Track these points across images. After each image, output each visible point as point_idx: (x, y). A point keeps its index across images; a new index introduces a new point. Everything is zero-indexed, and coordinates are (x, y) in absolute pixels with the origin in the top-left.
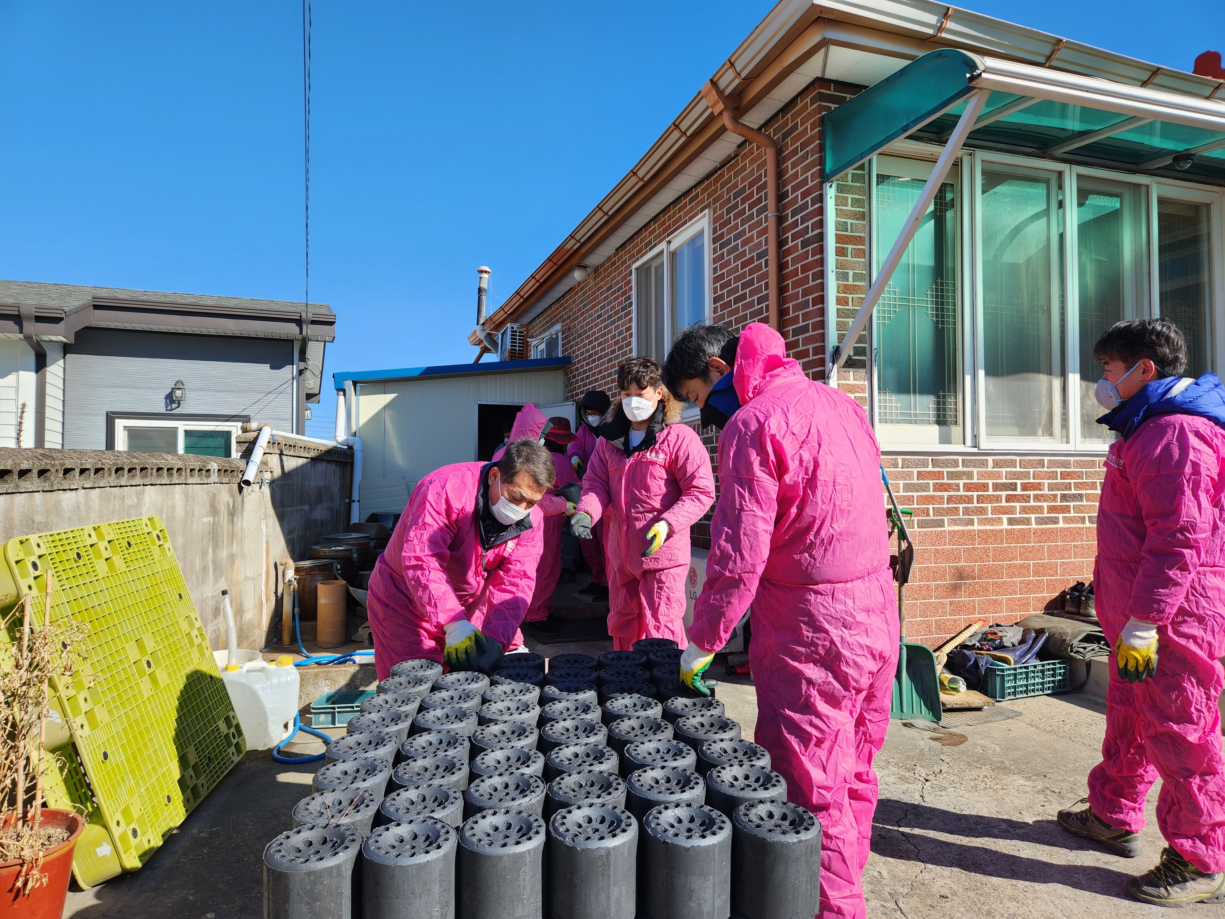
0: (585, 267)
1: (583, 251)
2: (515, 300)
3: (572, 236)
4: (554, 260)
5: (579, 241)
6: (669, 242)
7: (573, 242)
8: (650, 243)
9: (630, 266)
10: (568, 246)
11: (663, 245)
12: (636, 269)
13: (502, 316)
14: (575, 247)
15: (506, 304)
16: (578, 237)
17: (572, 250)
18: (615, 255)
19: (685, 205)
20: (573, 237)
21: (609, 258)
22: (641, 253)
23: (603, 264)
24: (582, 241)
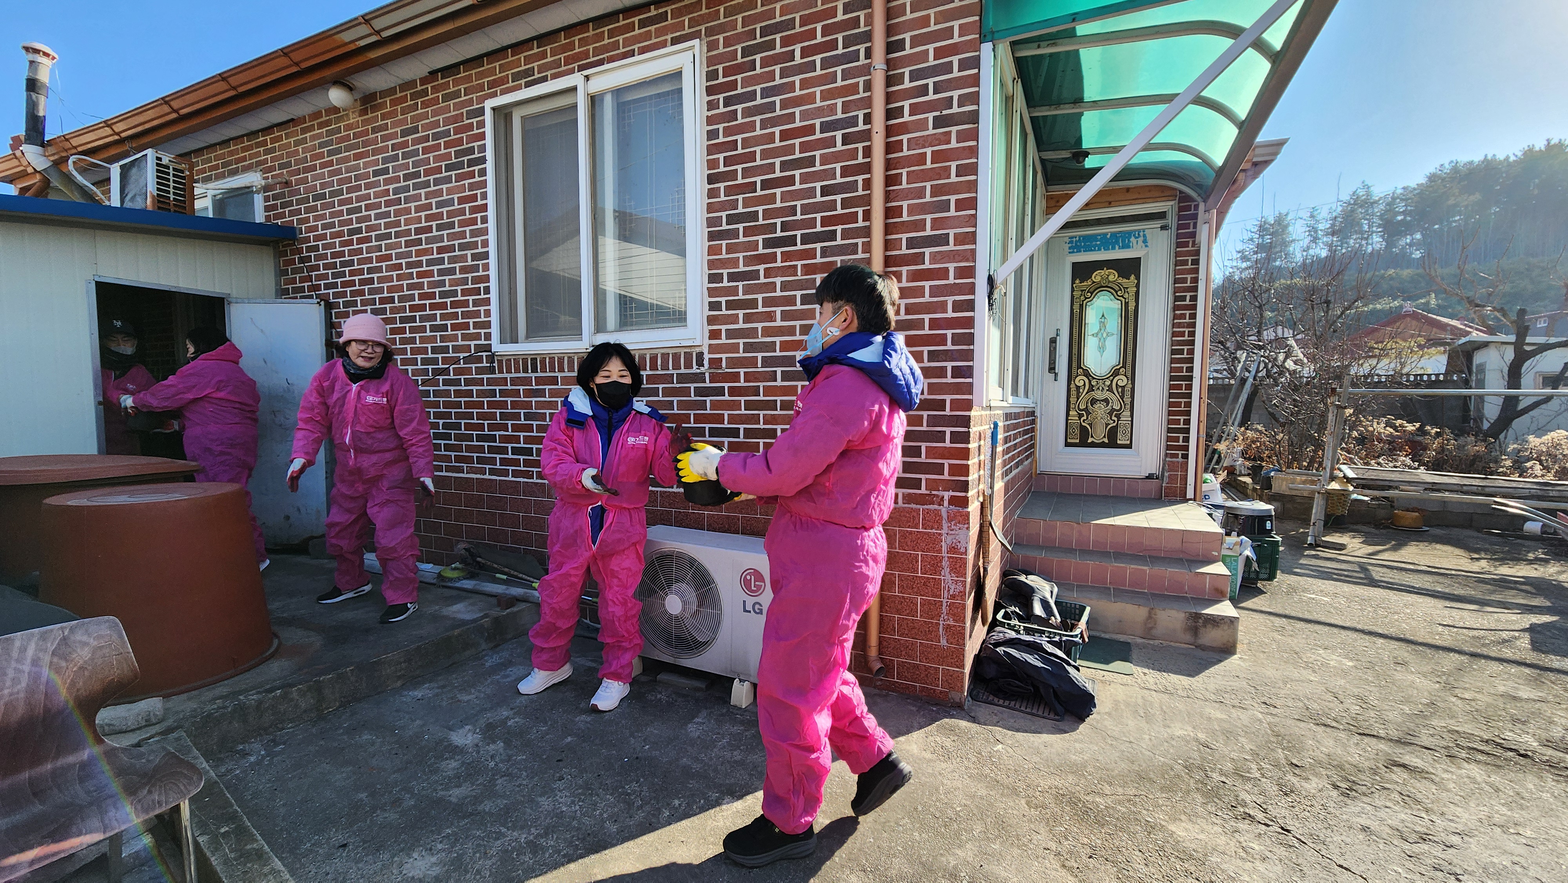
0: (350, 89)
1: (373, 55)
2: (150, 114)
3: (366, 19)
4: (296, 56)
5: (378, 32)
6: (587, 78)
7: (364, 30)
8: (529, 72)
9: (482, 100)
10: (347, 37)
11: (576, 79)
12: (494, 109)
13: (104, 136)
14: (362, 43)
15: (123, 118)
16: (378, 24)
17: (352, 47)
18: (424, 81)
19: (631, 28)
20: (367, 22)
21: (411, 84)
22: (497, 86)
23: (391, 91)
24: (385, 34)
